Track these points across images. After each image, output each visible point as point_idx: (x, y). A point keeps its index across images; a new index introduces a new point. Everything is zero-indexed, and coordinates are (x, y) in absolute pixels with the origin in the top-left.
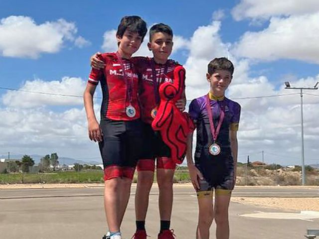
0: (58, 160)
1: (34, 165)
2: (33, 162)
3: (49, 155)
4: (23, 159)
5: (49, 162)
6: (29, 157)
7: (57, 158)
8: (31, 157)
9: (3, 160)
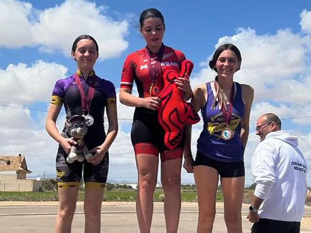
9: (38, 179)
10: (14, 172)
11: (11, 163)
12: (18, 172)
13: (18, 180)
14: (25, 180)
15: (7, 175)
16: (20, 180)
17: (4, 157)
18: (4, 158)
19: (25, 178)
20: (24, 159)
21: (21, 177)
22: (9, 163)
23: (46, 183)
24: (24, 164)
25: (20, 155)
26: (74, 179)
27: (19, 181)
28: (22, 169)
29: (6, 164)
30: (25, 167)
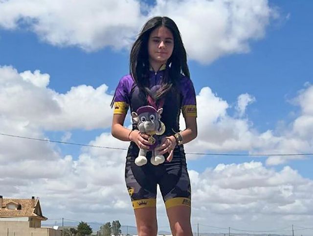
0: (120, 229)
1: (92, 234)
2: (90, 229)
3: (109, 223)
4: (79, 226)
5: (110, 231)
6: (86, 224)
7: (119, 226)
8: (88, 225)
9: (56, 228)
10: (27, 219)
11: (22, 208)
12: (31, 219)
13: (31, 228)
14: (40, 229)
15: (17, 221)
16: (34, 228)
17: (13, 200)
18: (13, 202)
19: (39, 226)
20: (38, 203)
21: (34, 225)
22: (19, 207)
23: (65, 233)
24: (38, 209)
25: (33, 198)
26: (145, 196)
27: (33, 230)
28: (36, 215)
29: (16, 209)
30: (39, 213)
